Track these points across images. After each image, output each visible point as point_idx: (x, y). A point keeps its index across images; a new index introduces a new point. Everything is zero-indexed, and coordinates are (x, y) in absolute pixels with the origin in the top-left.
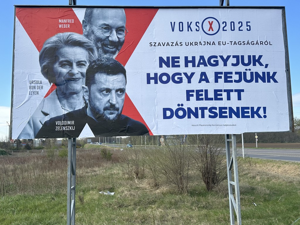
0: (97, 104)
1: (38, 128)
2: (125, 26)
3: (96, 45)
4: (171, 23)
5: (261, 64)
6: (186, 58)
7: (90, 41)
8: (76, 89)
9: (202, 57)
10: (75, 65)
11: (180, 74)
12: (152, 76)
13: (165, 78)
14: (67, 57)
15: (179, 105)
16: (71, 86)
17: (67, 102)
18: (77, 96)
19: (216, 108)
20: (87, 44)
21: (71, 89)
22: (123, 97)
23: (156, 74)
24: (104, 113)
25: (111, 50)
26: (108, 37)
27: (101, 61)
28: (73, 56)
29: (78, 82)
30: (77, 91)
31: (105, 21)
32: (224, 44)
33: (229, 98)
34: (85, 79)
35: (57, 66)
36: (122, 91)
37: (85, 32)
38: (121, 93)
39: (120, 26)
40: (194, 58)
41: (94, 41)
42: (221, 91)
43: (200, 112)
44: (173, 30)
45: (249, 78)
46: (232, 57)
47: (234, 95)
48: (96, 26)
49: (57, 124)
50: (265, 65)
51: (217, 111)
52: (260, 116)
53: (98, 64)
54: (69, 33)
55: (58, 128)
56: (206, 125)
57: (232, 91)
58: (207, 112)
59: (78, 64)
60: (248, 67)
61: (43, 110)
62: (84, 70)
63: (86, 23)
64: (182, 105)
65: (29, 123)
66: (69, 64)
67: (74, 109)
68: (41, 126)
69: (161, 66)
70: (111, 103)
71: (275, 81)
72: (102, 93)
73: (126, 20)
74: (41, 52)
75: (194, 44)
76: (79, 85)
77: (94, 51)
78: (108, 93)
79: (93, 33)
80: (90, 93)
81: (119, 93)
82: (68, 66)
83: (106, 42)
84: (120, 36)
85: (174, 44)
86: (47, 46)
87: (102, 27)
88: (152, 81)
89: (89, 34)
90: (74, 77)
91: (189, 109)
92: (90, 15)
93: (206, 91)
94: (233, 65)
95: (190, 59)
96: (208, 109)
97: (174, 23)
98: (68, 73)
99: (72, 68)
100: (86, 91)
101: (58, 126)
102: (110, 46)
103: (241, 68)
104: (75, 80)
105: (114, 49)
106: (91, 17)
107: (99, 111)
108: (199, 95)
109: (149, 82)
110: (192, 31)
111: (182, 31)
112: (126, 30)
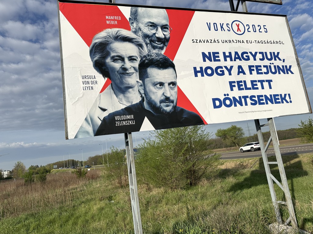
0: (153, 97)
1: (97, 125)
2: (168, 24)
3: (145, 41)
4: (207, 23)
5: (280, 60)
6: (224, 53)
7: (138, 37)
8: (131, 84)
9: (236, 53)
10: (126, 60)
11: (221, 67)
12: (198, 69)
13: (209, 71)
14: (119, 52)
15: (225, 95)
16: (125, 80)
17: (124, 96)
18: (133, 90)
19: (254, 97)
20: (136, 40)
21: (126, 83)
22: (176, 89)
23: (201, 68)
24: (160, 106)
25: (159, 45)
26: (155, 34)
27: (151, 56)
28: (124, 51)
29: (131, 76)
30: (133, 85)
31: (150, 19)
32: (251, 42)
33: (263, 88)
34: (138, 74)
35: (108, 60)
36: (174, 84)
37: (133, 28)
38: (174, 86)
39: (164, 24)
40: (230, 53)
41: (142, 38)
42: (256, 81)
43: (243, 100)
44: (210, 30)
45: (273, 70)
46: (258, 53)
47: (266, 84)
48: (142, 23)
49: (116, 119)
50: (282, 60)
51: (256, 99)
52: (287, 102)
53: (148, 59)
54: (117, 29)
55: (118, 124)
56: (250, 112)
57: (264, 81)
58: (248, 100)
59: (130, 58)
60: (271, 62)
61: (100, 106)
62: (136, 64)
63: (132, 20)
64: (228, 95)
65: (86, 119)
66: (122, 59)
67: (132, 104)
68: (99, 122)
69: (204, 61)
70: (165, 96)
71: (292, 73)
72: (156, 87)
73: (168, 19)
74: (91, 46)
75: (228, 41)
76: (133, 79)
77: (143, 47)
78: (161, 86)
79: (141, 30)
80: (145, 87)
81: (171, 86)
82: (120, 61)
83: (153, 38)
84: (165, 33)
85: (213, 41)
86: (97, 41)
87: (148, 24)
88: (199, 74)
89: (137, 31)
90: (127, 72)
91: (234, 98)
92: (135, 14)
93: (245, 82)
94: (260, 59)
95: (227, 54)
96: (249, 97)
97: (210, 23)
98: (121, 67)
99: (125, 63)
100: (141, 85)
101: (117, 121)
102: (158, 42)
103: (266, 62)
104: (129, 75)
105: (162, 45)
106: (137, 16)
107: (156, 104)
108: (241, 85)
109: (196, 76)
110: (224, 31)
111: (217, 30)
112: (170, 28)
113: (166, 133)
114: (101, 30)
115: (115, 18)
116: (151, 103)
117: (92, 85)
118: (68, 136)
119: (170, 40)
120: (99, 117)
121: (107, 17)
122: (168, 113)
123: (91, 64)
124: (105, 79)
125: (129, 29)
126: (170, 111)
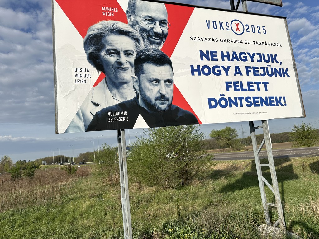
0: (149, 94)
1: (89, 120)
2: (167, 19)
3: (142, 35)
4: (206, 21)
5: (277, 62)
6: (222, 53)
7: (135, 31)
8: (126, 79)
9: (234, 53)
10: (122, 54)
11: (219, 67)
12: (195, 68)
13: (206, 70)
14: (114, 45)
15: (221, 95)
16: (120, 75)
17: (119, 92)
18: (128, 86)
19: (250, 98)
20: (132, 34)
21: (120, 78)
22: (172, 87)
23: (198, 67)
24: (155, 103)
25: (157, 41)
26: (152, 29)
27: (148, 51)
28: (120, 45)
29: (127, 71)
30: (128, 81)
31: (148, 13)
32: (249, 43)
33: (259, 90)
34: (133, 69)
35: (103, 53)
36: (170, 81)
37: (130, 22)
38: (170, 84)
39: (163, 19)
40: (228, 53)
41: (139, 32)
42: (252, 83)
43: (238, 101)
44: (209, 28)
45: (270, 73)
46: (256, 54)
47: (262, 86)
48: (140, 17)
49: (109, 115)
50: (279, 62)
51: (252, 101)
52: (282, 105)
53: (145, 54)
54: (113, 22)
55: (111, 120)
56: (244, 113)
57: (260, 83)
58: (244, 101)
59: (126, 53)
60: (269, 64)
61: (93, 101)
62: (132, 59)
63: (130, 13)
64: (224, 95)
65: (77, 114)
66: (118, 53)
67: (126, 100)
68: (92, 118)
69: (202, 59)
70: (161, 94)
71: (288, 76)
72: (152, 83)
73: (167, 14)
74: (86, 37)
75: (226, 41)
76: (129, 75)
77: (140, 41)
78: (157, 83)
79: (138, 24)
80: (140, 84)
81: (167, 83)
82: (115, 55)
83: (151, 33)
84: (163, 29)
85: (211, 40)
86: (92, 32)
87: (146, 19)
88: (196, 73)
89: (134, 24)
90: (123, 66)
91: (229, 98)
92: (133, 6)
93: (241, 83)
94: (258, 61)
95: (225, 54)
96: (245, 98)
97: (209, 21)
98: (116, 61)
99: (120, 57)
100: (136, 81)
101: (110, 117)
102: (156, 37)
103: (264, 64)
104: (124, 69)
105: (159, 41)
106: (134, 9)
107: (150, 101)
108: (237, 86)
109: (193, 74)
110: (224, 29)
111: (216, 29)
112: (168, 23)
113: (160, 132)
114: (96, 21)
115: (111, 10)
116: (146, 100)
117: (85, 79)
118: (58, 131)
119: (168, 36)
120: (91, 112)
121: (103, 8)
122: (163, 111)
123: (85, 56)
124: (99, 72)
125: (126, 22)
126: (165, 109)
